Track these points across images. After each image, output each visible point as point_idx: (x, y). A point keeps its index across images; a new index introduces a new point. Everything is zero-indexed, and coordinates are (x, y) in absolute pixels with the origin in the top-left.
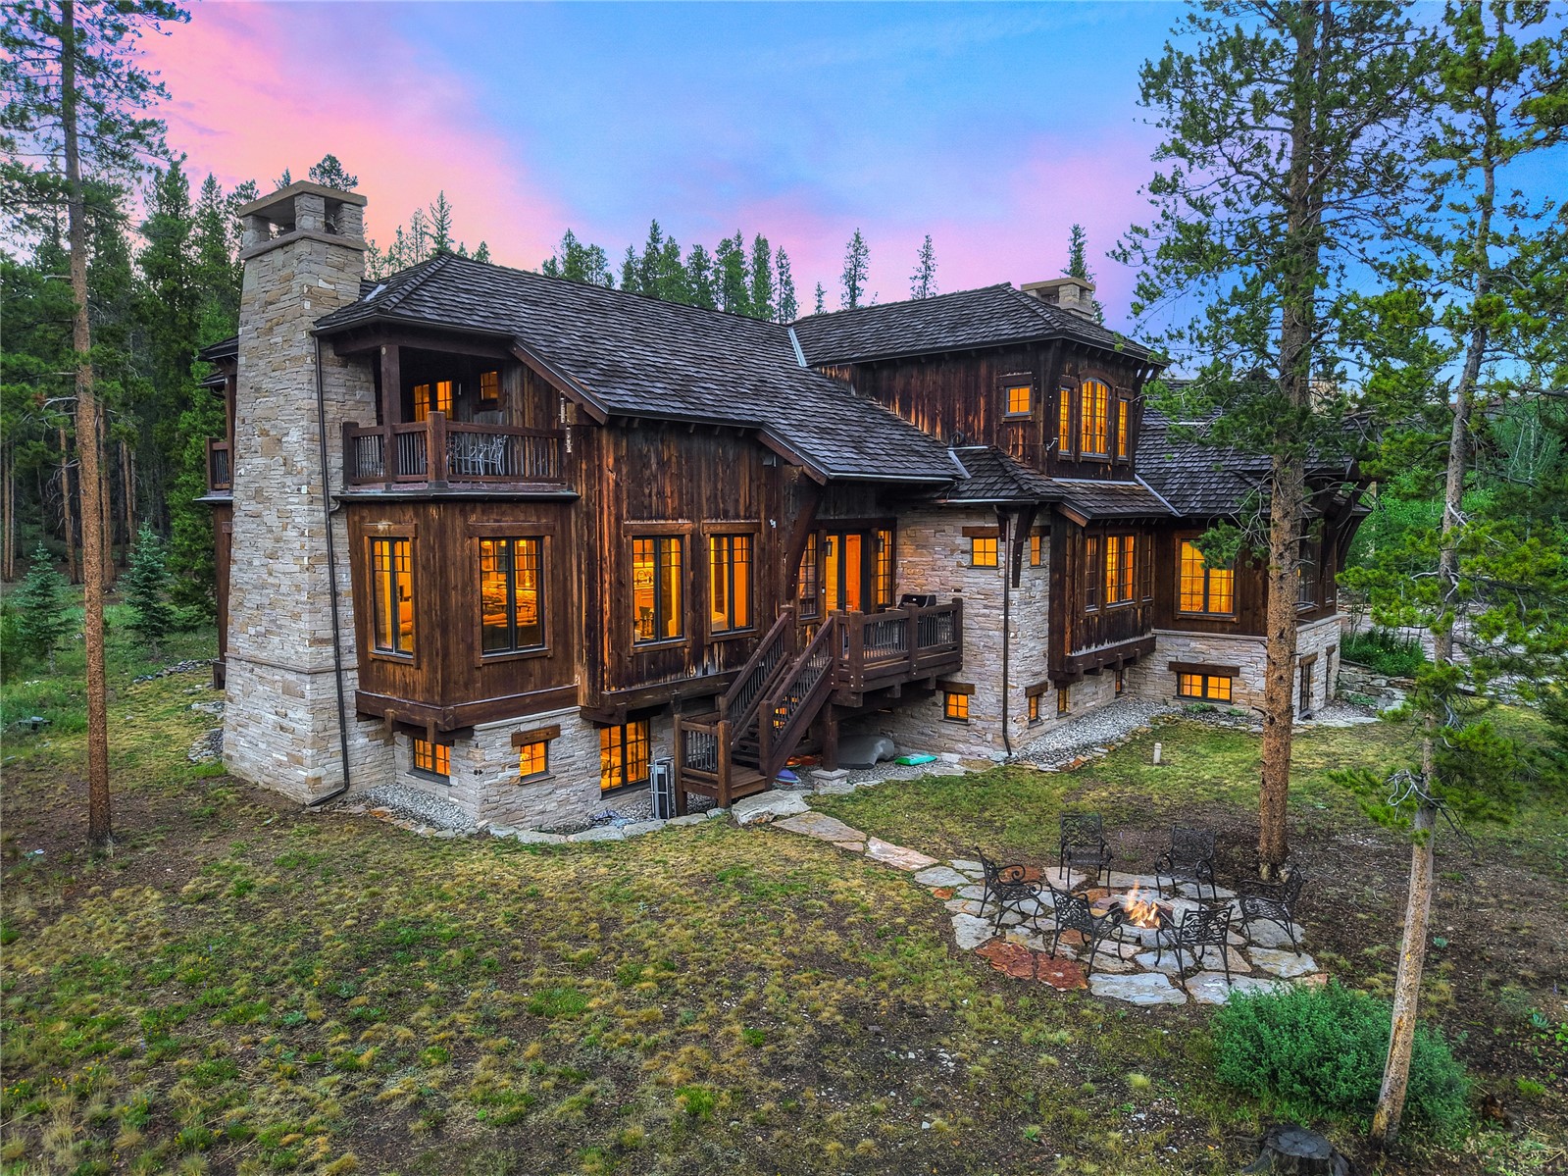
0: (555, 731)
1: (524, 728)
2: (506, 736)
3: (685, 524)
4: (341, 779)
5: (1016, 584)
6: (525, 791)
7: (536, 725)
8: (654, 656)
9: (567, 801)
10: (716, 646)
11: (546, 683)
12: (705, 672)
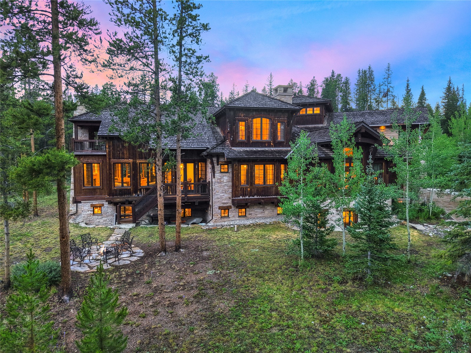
0: (103, 205)
1: (94, 203)
2: (89, 204)
3: (131, 161)
4: (75, 210)
5: (214, 178)
6: (94, 217)
7: (97, 203)
8: (121, 190)
9: (106, 220)
10: (142, 190)
11: (101, 194)
12: (138, 195)
